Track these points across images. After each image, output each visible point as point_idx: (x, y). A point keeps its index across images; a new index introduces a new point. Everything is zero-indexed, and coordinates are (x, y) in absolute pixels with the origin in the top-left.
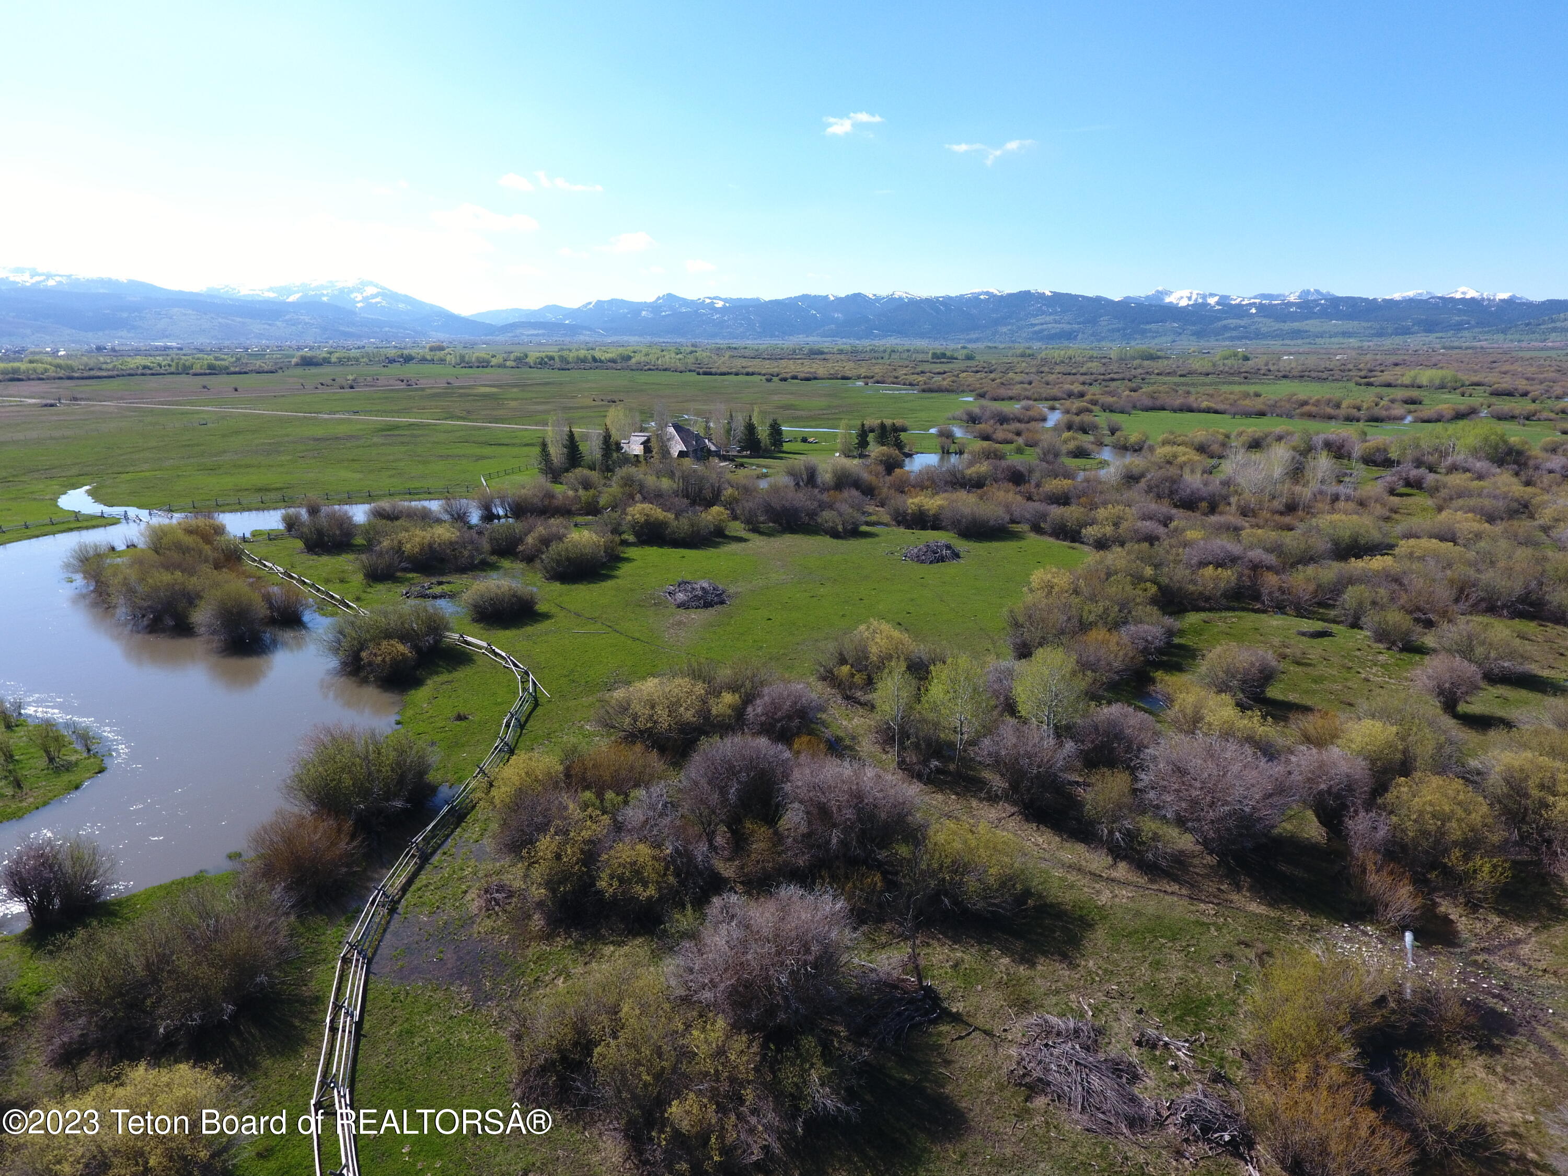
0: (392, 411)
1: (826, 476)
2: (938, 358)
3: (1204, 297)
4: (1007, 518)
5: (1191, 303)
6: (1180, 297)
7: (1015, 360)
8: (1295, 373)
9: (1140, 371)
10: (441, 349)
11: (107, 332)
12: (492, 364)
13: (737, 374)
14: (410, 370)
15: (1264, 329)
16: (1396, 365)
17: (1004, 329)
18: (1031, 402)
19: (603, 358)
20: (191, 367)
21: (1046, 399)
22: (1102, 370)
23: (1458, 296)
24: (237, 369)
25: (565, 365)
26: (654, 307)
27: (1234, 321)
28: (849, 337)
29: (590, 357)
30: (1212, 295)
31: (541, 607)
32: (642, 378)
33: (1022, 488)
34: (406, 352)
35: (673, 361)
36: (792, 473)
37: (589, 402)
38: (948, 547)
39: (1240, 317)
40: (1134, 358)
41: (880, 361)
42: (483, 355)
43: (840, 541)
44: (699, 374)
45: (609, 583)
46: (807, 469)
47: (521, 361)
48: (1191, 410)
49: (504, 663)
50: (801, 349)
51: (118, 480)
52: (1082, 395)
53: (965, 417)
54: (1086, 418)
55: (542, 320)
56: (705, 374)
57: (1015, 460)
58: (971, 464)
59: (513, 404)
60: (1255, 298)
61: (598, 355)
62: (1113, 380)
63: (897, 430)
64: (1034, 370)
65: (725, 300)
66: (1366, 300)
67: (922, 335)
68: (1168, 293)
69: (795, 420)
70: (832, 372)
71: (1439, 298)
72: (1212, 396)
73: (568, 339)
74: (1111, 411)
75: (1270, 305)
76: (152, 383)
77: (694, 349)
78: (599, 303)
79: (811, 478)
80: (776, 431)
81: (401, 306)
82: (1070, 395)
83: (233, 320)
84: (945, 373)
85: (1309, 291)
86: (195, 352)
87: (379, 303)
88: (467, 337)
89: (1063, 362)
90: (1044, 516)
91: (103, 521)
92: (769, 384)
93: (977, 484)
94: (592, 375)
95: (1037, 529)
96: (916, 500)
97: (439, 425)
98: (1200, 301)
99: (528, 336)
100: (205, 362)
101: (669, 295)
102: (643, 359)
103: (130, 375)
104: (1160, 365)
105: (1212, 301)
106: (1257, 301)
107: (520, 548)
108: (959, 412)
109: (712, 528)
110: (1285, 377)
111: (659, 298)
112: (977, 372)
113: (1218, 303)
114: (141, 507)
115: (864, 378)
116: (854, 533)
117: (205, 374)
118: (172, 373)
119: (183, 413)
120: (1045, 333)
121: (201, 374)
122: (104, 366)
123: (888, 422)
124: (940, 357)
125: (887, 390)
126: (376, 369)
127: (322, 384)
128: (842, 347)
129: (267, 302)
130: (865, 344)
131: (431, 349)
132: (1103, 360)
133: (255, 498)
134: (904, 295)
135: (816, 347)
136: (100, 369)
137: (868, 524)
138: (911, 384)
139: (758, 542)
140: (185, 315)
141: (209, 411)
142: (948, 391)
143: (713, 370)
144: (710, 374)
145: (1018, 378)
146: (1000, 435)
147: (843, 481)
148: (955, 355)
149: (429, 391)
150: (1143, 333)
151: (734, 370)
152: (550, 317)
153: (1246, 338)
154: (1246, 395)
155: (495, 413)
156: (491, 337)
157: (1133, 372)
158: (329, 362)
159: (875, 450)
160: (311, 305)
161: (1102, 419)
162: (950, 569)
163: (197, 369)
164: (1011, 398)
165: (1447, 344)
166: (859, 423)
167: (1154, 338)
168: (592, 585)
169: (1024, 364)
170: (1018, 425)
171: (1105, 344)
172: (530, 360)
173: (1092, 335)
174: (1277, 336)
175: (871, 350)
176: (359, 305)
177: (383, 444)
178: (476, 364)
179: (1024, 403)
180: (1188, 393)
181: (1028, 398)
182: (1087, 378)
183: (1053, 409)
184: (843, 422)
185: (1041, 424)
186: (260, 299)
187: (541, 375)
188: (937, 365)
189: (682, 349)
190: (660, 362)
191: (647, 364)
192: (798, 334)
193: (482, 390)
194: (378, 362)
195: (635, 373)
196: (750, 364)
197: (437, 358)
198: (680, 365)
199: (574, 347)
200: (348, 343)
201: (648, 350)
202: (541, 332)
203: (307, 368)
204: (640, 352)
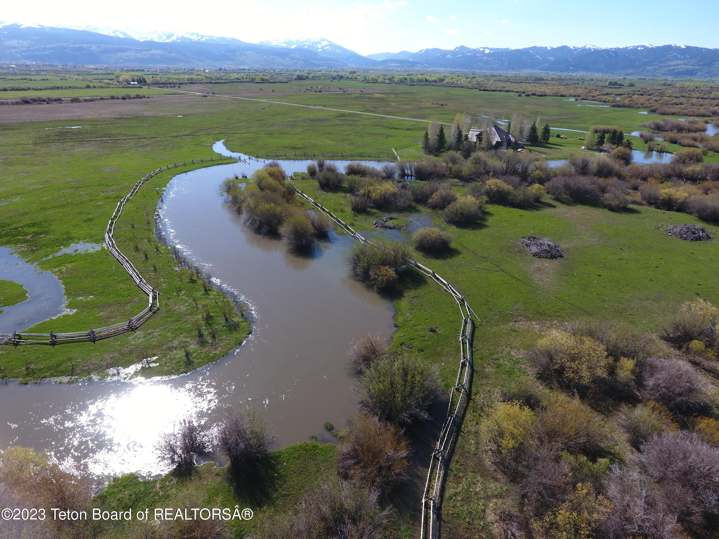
0: (340, 106)
1: (593, 165)
10: (354, 72)
11: (223, 62)
12: (379, 81)
13: (501, 91)
14: (343, 83)
17: (650, 68)
18: (690, 118)
19: (430, 80)
20: (255, 79)
21: (699, 116)
24: (272, 81)
25: (412, 83)
26: (454, 53)
29: (424, 79)
31: (453, 245)
32: (453, 91)
34: (340, 74)
35: (466, 82)
36: (570, 161)
37: (429, 105)
38: (700, 228)
41: (579, 86)
42: (374, 76)
44: (480, 90)
45: (484, 231)
46: (583, 161)
47: (391, 80)
49: (445, 288)
50: (530, 77)
51: (234, 137)
55: (399, 59)
56: (484, 90)
59: (394, 104)
61: (428, 78)
65: (490, 49)
67: (598, 71)
70: (553, 92)
73: (410, 69)
76: (241, 86)
77: (474, 76)
78: (427, 50)
79: (585, 167)
80: (547, 131)
81: (337, 51)
82: (713, 113)
83: (269, 57)
84: (621, 95)
86: (255, 71)
87: (328, 49)
88: (365, 67)
91: (232, 161)
92: (520, 98)
93: (691, 178)
94: (427, 89)
96: (666, 191)
97: (364, 115)
99: (392, 66)
100: (260, 77)
101: (462, 46)
102: (450, 81)
103: (232, 82)
107: (430, 201)
109: (535, 198)
111: (456, 48)
112: (642, 95)
114: (245, 154)
115: (574, 96)
116: (625, 209)
117: (260, 83)
118: (248, 82)
119: (254, 102)
120: (676, 71)
121: (259, 83)
122: (223, 78)
123: (611, 128)
124: (613, 84)
125: (590, 104)
126: (328, 82)
127: (307, 90)
128: (553, 76)
129: (283, 48)
130: (564, 75)
131: (350, 73)
133: (291, 153)
135: (539, 76)
136: (221, 79)
138: (604, 102)
139: (561, 209)
140: (251, 54)
141: (264, 102)
142: (629, 107)
143: (488, 88)
144: (487, 90)
145: (672, 100)
147: (604, 171)
148: (623, 83)
149: (354, 95)
151: (499, 89)
152: (403, 57)
155: (387, 109)
156: (375, 67)
158: (308, 78)
159: (611, 148)
160: (300, 50)
162: (708, 247)
163: (257, 80)
168: (475, 231)
169: (670, 91)
172: (396, 79)
175: (570, 79)
176: (320, 50)
177: (341, 125)
178: (372, 81)
181: (687, 115)
183: (707, 122)
186: (280, 47)
187: (402, 88)
188: (615, 90)
189: (468, 76)
190: (459, 82)
191: (452, 83)
192: (528, 68)
193: (377, 95)
194: (328, 79)
195: (447, 88)
196: (506, 85)
197: (353, 77)
198: (469, 85)
199: (414, 73)
200: (315, 69)
201: (451, 76)
202: (398, 65)
203: (300, 81)
204: (447, 77)
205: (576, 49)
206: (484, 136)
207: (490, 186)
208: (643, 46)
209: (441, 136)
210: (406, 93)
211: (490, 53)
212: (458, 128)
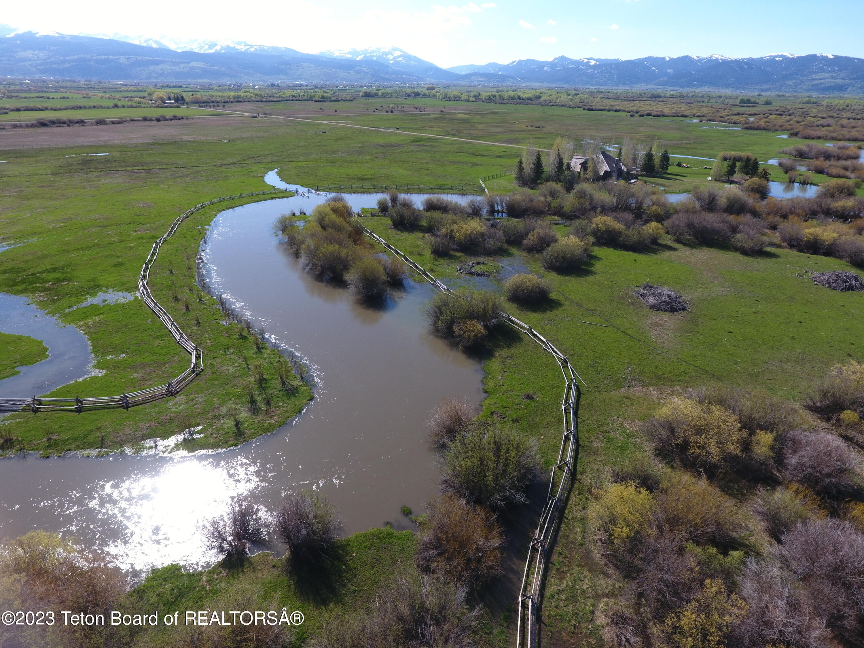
0: (416, 129)
1: (722, 200)
10: (433, 89)
11: (275, 76)
12: (462, 99)
13: (609, 111)
14: (419, 101)
18: (840, 142)
19: (524, 97)
20: (314, 97)
24: (335, 99)
25: (502, 101)
26: (552, 65)
28: (674, 86)
29: (516, 96)
31: (553, 295)
32: (551, 111)
34: (416, 90)
35: (567, 100)
36: (699, 197)
37: (524, 127)
38: (856, 278)
41: (703, 104)
42: (456, 93)
43: (750, 257)
44: (584, 109)
45: (591, 278)
46: (710, 195)
47: (477, 97)
49: (544, 346)
50: (645, 94)
51: (290, 166)
53: (793, 153)
55: (486, 72)
56: (589, 109)
59: (480, 126)
61: (521, 95)
65: (597, 60)
67: (727, 86)
70: (673, 111)
73: (500, 84)
76: (296, 105)
77: (577, 92)
78: (520, 61)
79: (712, 202)
80: (665, 158)
83: (331, 70)
84: (756, 115)
86: (314, 87)
87: (401, 61)
88: (445, 82)
91: (287, 194)
92: (632, 119)
93: (841, 215)
94: (521, 108)
97: (444, 139)
99: (478, 81)
100: (320, 94)
101: (562, 57)
102: (548, 98)
103: (287, 100)
107: (525, 242)
108: (784, 148)
109: (652, 239)
111: (556, 59)
112: (780, 115)
114: (303, 186)
115: (698, 116)
116: (761, 252)
117: (320, 101)
118: (305, 100)
119: (314, 125)
120: (823, 86)
121: (318, 101)
122: (275, 95)
124: (746, 102)
126: (401, 100)
127: (377, 109)
128: (672, 93)
129: (347, 60)
130: (685, 91)
131: (428, 89)
133: (358, 185)
135: (655, 92)
136: (274, 97)
137: (770, 245)
138: (735, 123)
139: (684, 252)
140: (309, 67)
141: (325, 124)
142: (765, 129)
143: (594, 107)
144: (592, 110)
147: (736, 206)
148: (757, 101)
149: (432, 116)
151: (607, 108)
152: (491, 70)
155: (472, 132)
156: (458, 82)
158: (378, 96)
160: (368, 62)
163: (316, 98)
164: (822, 139)
166: (722, 155)
168: (579, 278)
169: (814, 110)
172: (483, 96)
175: (693, 96)
176: (391, 62)
177: (417, 151)
178: (453, 99)
179: (835, 143)
181: (835, 139)
186: (344, 58)
187: (490, 107)
188: (747, 109)
189: (569, 92)
190: (558, 100)
191: (551, 101)
192: (641, 83)
193: (461, 116)
194: (402, 96)
195: (544, 107)
196: (615, 103)
197: (431, 94)
198: (571, 103)
199: (505, 89)
200: (385, 84)
201: (549, 92)
202: (485, 79)
203: (367, 98)
204: (545, 94)
205: (700, 60)
206: (590, 165)
207: (597, 225)
208: (781, 56)
209: (538, 164)
210: (496, 113)
211: (595, 65)
212: (559, 155)
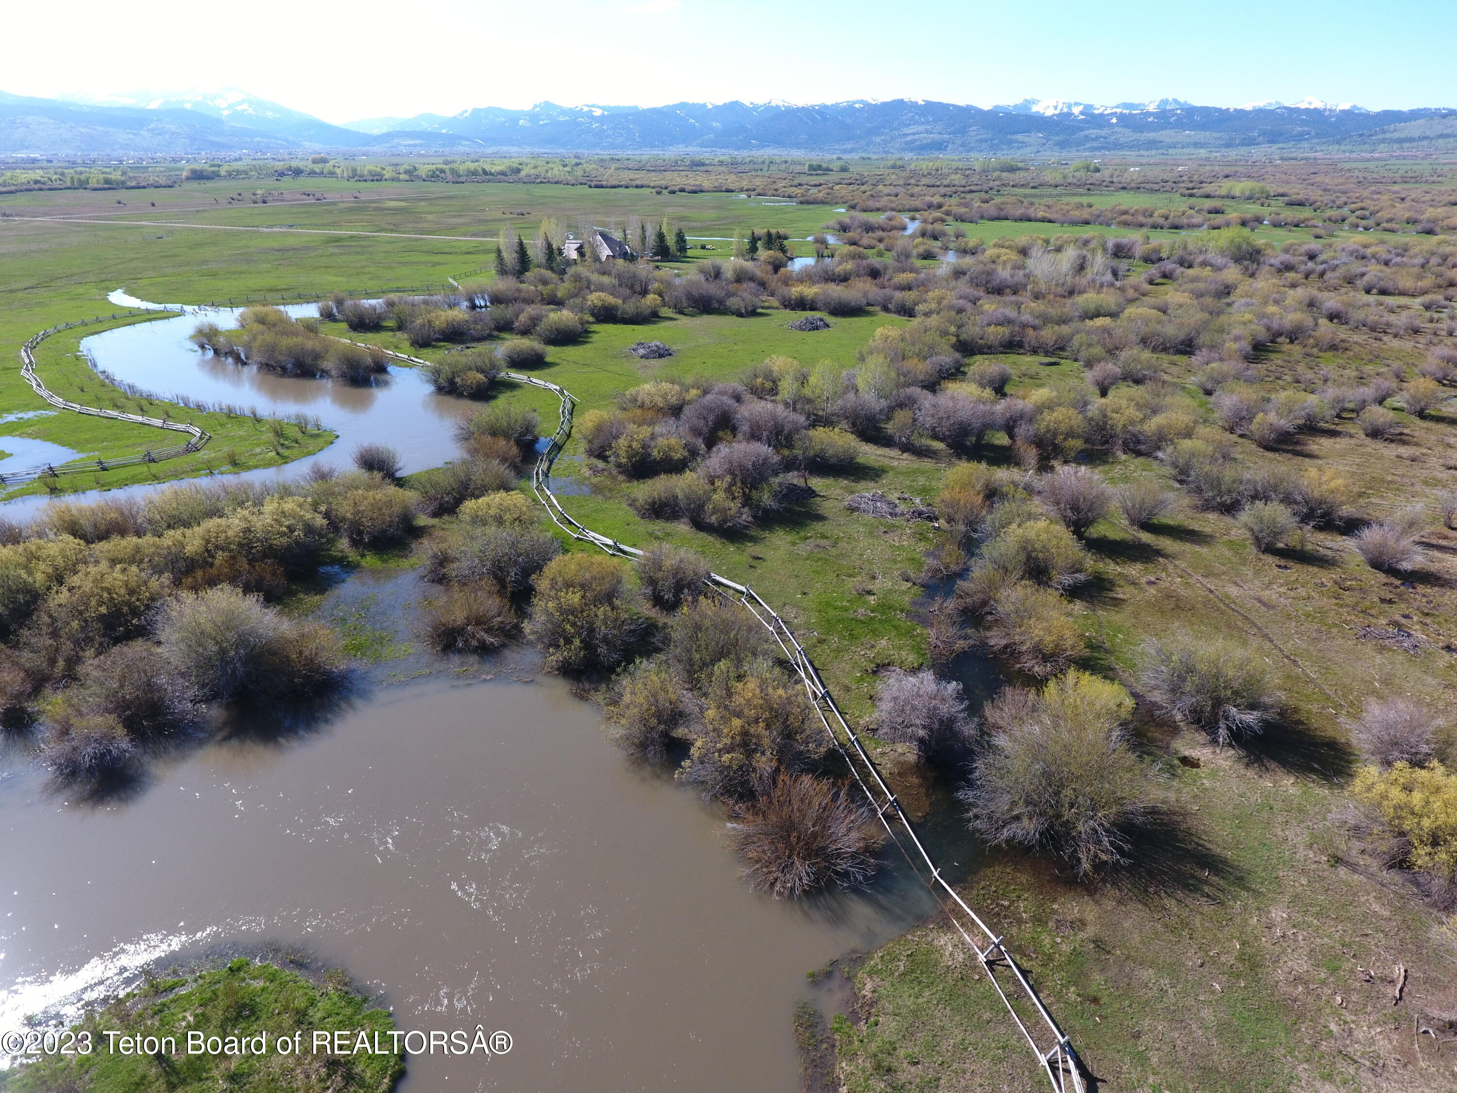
0: (323, 225)
1: (728, 273)
2: (815, 170)
3: (1069, 106)
4: (864, 302)
5: (1057, 112)
6: (1046, 107)
7: (887, 171)
8: (1133, 185)
9: (997, 183)
10: (324, 161)
12: (386, 177)
13: (627, 187)
14: (305, 183)
15: (1122, 140)
16: (1227, 176)
17: (878, 140)
18: (894, 213)
19: (493, 171)
20: (87, 182)
21: (909, 211)
22: (963, 182)
23: (1303, 106)
24: (134, 184)
25: (457, 179)
26: (533, 117)
27: (1095, 131)
28: (727, 147)
29: (480, 170)
30: (1077, 104)
31: (548, 359)
32: (539, 191)
33: (877, 281)
34: (294, 164)
35: (563, 173)
36: (702, 271)
37: (499, 215)
38: (821, 320)
39: (1100, 127)
40: (995, 170)
41: (760, 173)
42: (372, 168)
43: (744, 319)
44: (590, 187)
45: (588, 346)
46: (714, 267)
47: (412, 173)
48: (1029, 220)
50: (682, 161)
51: (139, 284)
52: (940, 206)
53: (837, 226)
54: (938, 226)
55: (417, 129)
56: (597, 187)
57: (875, 261)
58: (840, 263)
59: (430, 217)
60: (1117, 107)
61: (488, 168)
62: (971, 192)
63: (781, 237)
64: (901, 182)
65: (603, 108)
66: (1219, 110)
67: (798, 146)
68: (1034, 102)
69: (693, 230)
70: (716, 184)
71: (1286, 108)
72: (1049, 207)
73: (447, 150)
74: (962, 221)
75: (1130, 115)
76: (61, 198)
77: (578, 161)
78: (475, 111)
79: (717, 274)
80: (681, 238)
81: (269, 114)
82: (930, 206)
83: (92, 129)
84: (820, 185)
85: (1167, 100)
86: (69, 164)
87: (246, 110)
88: (344, 148)
89: (930, 174)
90: (890, 299)
92: (659, 197)
93: (844, 279)
94: (490, 188)
95: (886, 309)
96: (798, 289)
97: (378, 236)
98: (1065, 110)
99: (405, 146)
100: (99, 176)
101: (546, 103)
102: (532, 172)
103: (29, 190)
104: (1018, 177)
105: (1076, 110)
106: (1119, 110)
107: (514, 326)
108: (832, 222)
109: (649, 311)
110: (1124, 188)
111: (535, 106)
112: (850, 184)
113: (1082, 113)
115: (747, 190)
116: (753, 313)
118: (71, 188)
120: (918, 143)
123: (773, 231)
124: (816, 169)
125: (768, 202)
126: (272, 182)
127: (233, 199)
128: (722, 158)
129: (128, 110)
130: (743, 154)
131: (315, 161)
132: (968, 172)
134: (781, 104)
135: (697, 158)
137: (763, 308)
138: (789, 197)
141: (150, 226)
142: (823, 203)
143: (604, 183)
144: (602, 187)
145: (886, 190)
146: (865, 241)
147: (741, 277)
148: (831, 167)
149: (342, 206)
150: (1009, 143)
151: (624, 183)
152: (426, 126)
153: (1106, 148)
154: (1080, 206)
155: (419, 226)
156: (368, 148)
157: (991, 184)
158: (219, 176)
159: (763, 254)
160: (176, 114)
161: (951, 228)
162: (823, 333)
164: (878, 210)
165: (1285, 156)
166: (749, 232)
167: (1019, 148)
168: (576, 347)
169: (893, 177)
170: (881, 233)
171: (973, 155)
172: (423, 171)
173: (962, 145)
174: (1133, 146)
175: (750, 162)
176: (225, 113)
177: (342, 254)
178: (370, 178)
179: (889, 214)
180: (1032, 204)
181: (893, 210)
182: (948, 190)
183: (913, 219)
184: (736, 232)
185: (901, 233)
187: (437, 188)
188: (815, 178)
189: (567, 161)
190: (549, 174)
191: (537, 176)
192: (678, 144)
193: (392, 204)
194: (269, 175)
195: (529, 186)
196: (637, 176)
197: (325, 171)
198: (570, 178)
199: (456, 158)
200: (222, 154)
201: (533, 162)
202: (418, 142)
203: (202, 182)
204: (527, 165)
205: (755, 108)
206: (587, 249)
207: (593, 301)
208: (861, 102)
209: (522, 250)
210: (450, 198)
211: (603, 116)
212: (547, 239)
